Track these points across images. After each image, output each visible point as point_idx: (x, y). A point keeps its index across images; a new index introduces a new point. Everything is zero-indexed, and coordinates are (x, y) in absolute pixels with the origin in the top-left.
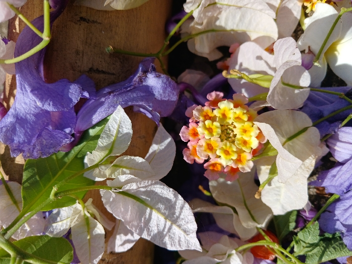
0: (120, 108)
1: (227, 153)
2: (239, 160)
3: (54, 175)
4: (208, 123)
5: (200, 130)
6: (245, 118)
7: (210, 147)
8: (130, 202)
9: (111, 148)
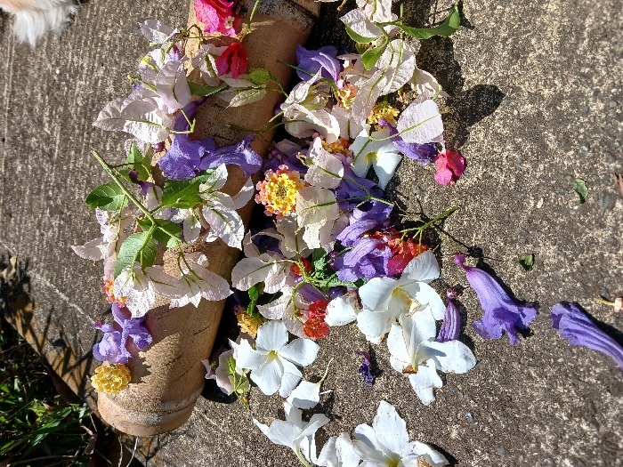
0: (224, 164)
1: (278, 203)
2: (284, 209)
3: (181, 189)
4: (272, 184)
5: (267, 187)
6: (294, 186)
7: (270, 198)
8: (217, 216)
9: (213, 185)
